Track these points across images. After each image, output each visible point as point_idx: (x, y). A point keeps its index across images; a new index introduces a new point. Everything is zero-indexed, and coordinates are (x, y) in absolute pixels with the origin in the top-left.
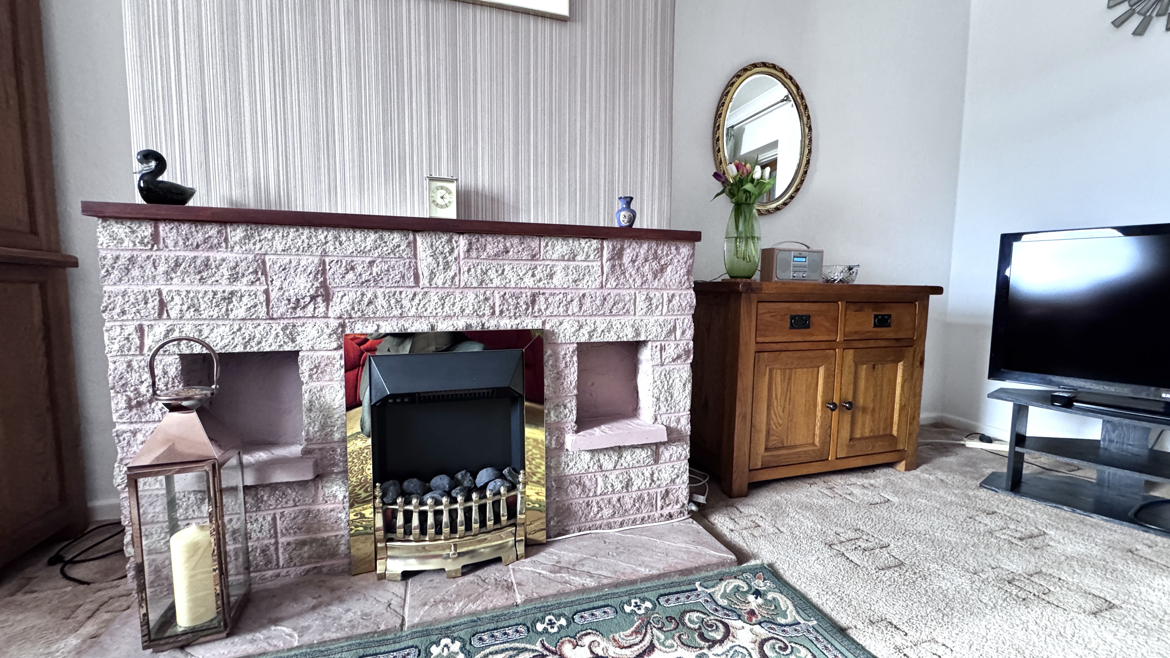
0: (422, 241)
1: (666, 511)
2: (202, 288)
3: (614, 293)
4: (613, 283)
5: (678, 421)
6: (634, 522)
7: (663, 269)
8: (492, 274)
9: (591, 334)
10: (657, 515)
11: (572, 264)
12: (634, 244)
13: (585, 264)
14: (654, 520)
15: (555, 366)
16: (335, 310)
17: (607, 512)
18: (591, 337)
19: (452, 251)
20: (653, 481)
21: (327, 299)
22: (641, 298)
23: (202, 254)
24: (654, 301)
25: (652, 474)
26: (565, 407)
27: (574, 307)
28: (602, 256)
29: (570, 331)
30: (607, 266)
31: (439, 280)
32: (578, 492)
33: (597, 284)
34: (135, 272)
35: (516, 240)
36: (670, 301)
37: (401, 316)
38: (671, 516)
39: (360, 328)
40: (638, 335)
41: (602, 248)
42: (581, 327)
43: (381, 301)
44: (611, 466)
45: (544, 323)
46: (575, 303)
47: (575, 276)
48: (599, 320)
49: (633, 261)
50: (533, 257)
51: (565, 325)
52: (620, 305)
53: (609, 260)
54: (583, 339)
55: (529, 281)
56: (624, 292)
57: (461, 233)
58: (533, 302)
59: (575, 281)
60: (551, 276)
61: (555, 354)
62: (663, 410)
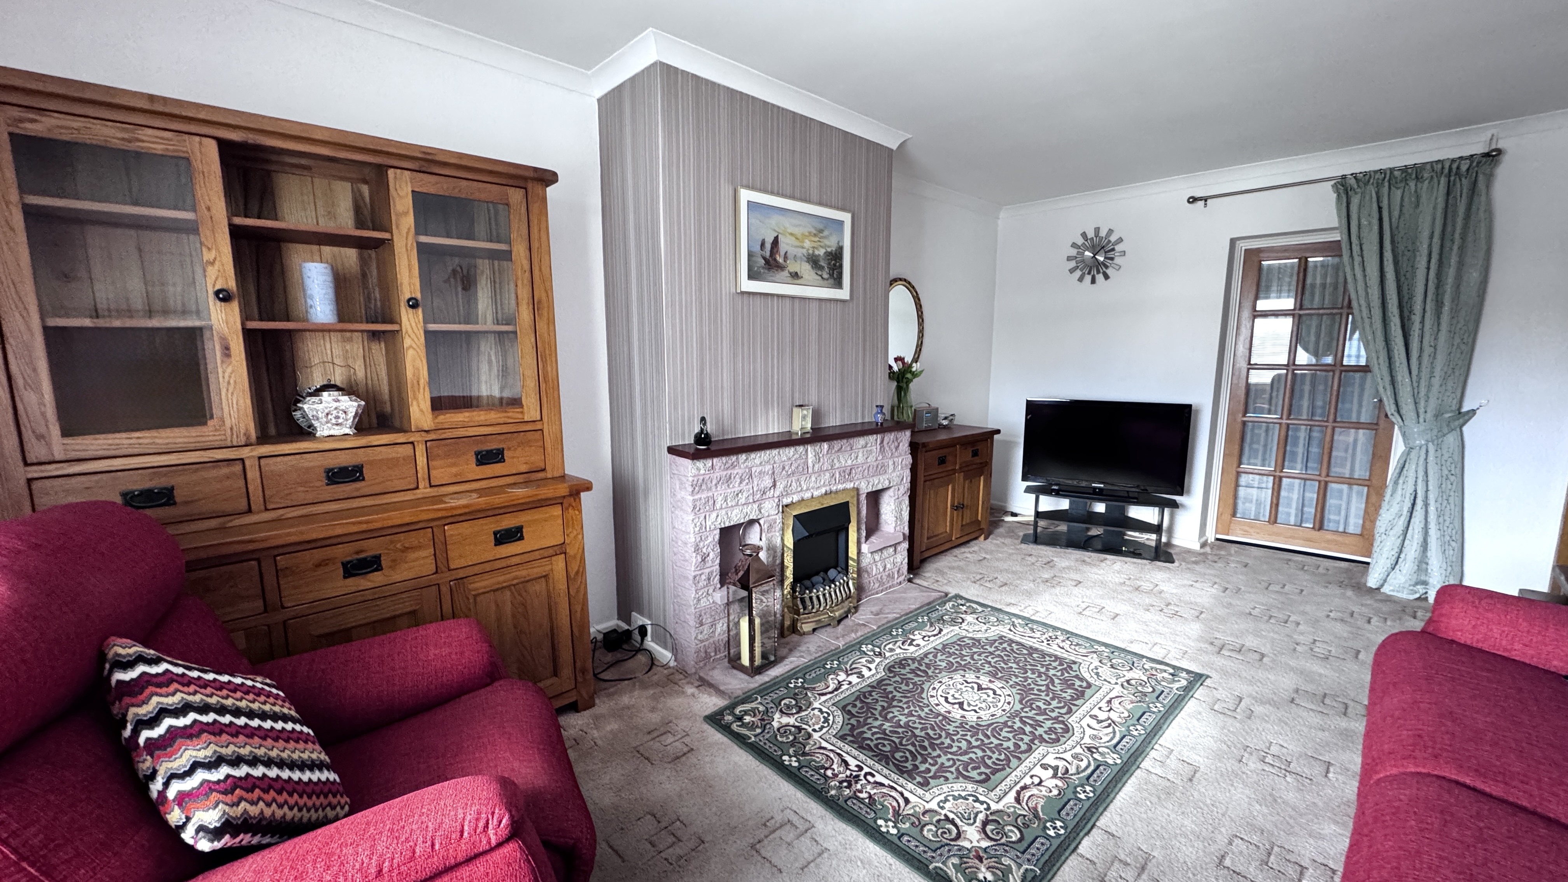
0: (811, 447)
1: (899, 581)
2: (729, 491)
3: (880, 462)
4: (880, 457)
5: (904, 529)
6: (887, 588)
7: (899, 445)
8: (836, 461)
9: (872, 486)
10: (895, 583)
11: (865, 450)
12: (889, 434)
13: (871, 448)
14: (894, 586)
16: (777, 492)
17: (877, 585)
18: (873, 488)
19: (821, 451)
20: (894, 564)
21: (775, 487)
22: (891, 463)
23: (729, 472)
24: (896, 464)
25: (894, 560)
26: (862, 529)
27: (866, 474)
28: (877, 442)
29: (864, 487)
30: (878, 448)
31: (816, 469)
32: (866, 576)
33: (875, 459)
34: (704, 487)
35: (845, 441)
36: (902, 463)
37: (801, 490)
38: (901, 583)
39: (788, 501)
40: (891, 483)
41: (877, 438)
42: (868, 484)
44: (878, 559)
45: (854, 484)
46: (866, 471)
47: (867, 456)
48: (875, 478)
49: (888, 443)
50: (851, 449)
51: (863, 484)
52: (884, 469)
53: (879, 444)
54: (870, 490)
55: (849, 462)
56: (885, 461)
57: (824, 441)
58: (851, 473)
59: (866, 459)
60: (858, 457)
61: (859, 501)
62: (898, 524)
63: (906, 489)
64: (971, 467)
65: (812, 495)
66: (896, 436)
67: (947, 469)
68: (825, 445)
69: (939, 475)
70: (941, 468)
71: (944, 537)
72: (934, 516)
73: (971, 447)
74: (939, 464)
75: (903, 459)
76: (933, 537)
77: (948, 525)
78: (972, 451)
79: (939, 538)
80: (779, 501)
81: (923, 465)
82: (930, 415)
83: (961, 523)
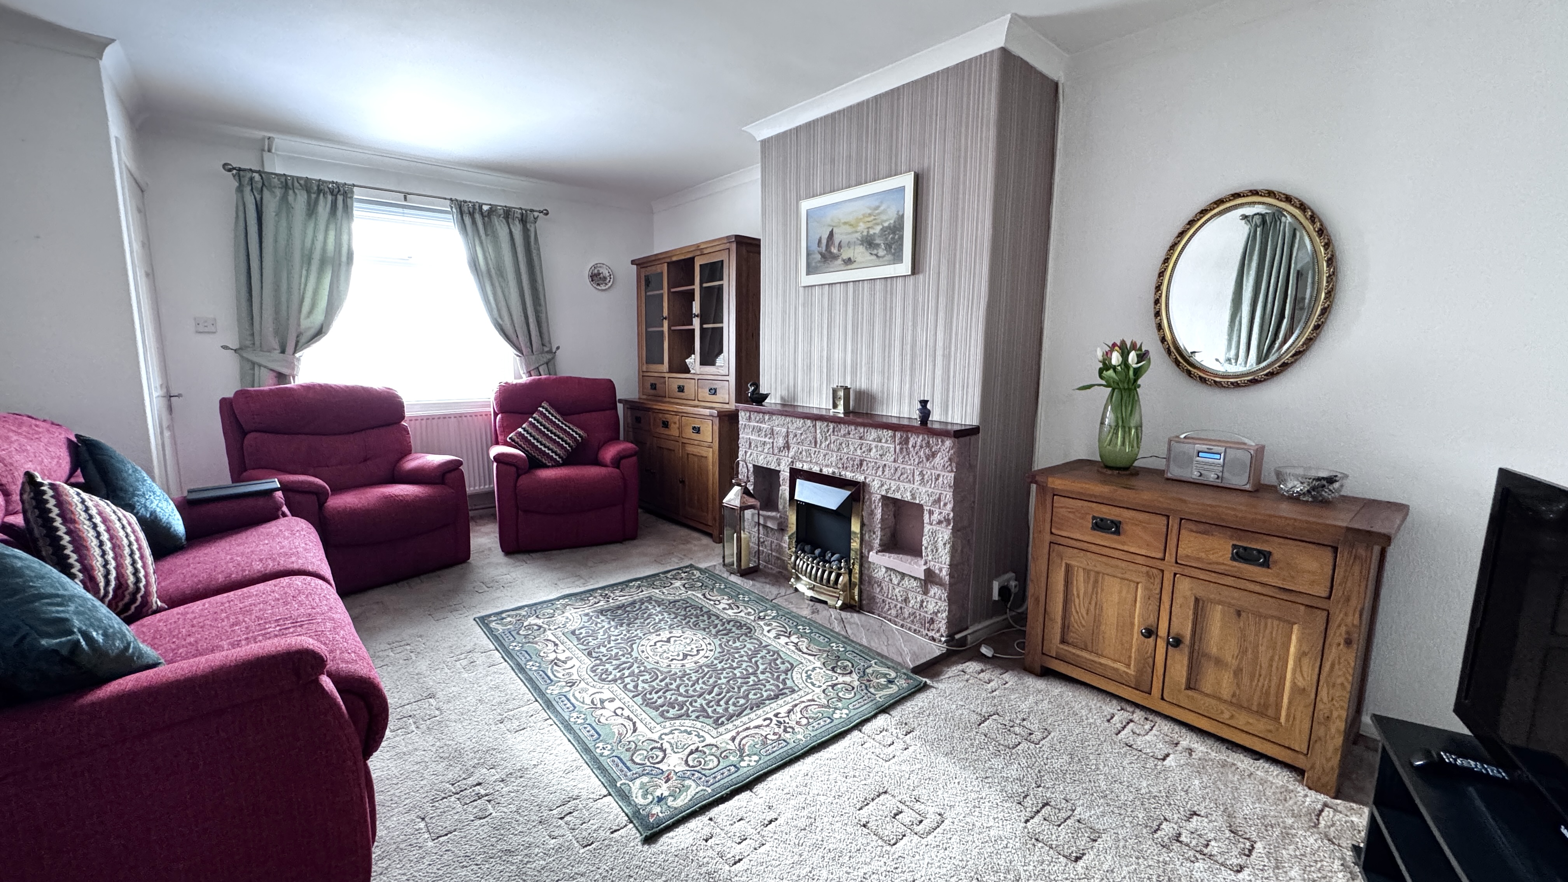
0: (818, 424)
1: (930, 634)
2: (759, 439)
3: (902, 466)
4: (900, 460)
5: (941, 570)
6: (910, 629)
7: (934, 455)
8: (844, 445)
9: (887, 491)
10: (924, 633)
11: (880, 444)
12: (914, 436)
13: (886, 445)
14: (922, 636)
15: (870, 506)
16: (792, 454)
17: (894, 612)
18: (887, 492)
19: (828, 431)
20: (921, 606)
21: (788, 449)
25: (922, 602)
26: (874, 533)
27: (880, 472)
28: (895, 441)
29: (877, 486)
30: (898, 447)
31: (823, 446)
32: (878, 590)
33: (892, 458)
35: (853, 428)
36: (937, 479)
38: (934, 639)
39: (799, 466)
40: (914, 498)
41: (895, 435)
42: (882, 485)
43: (804, 453)
44: (896, 583)
45: (865, 478)
46: (881, 469)
47: (881, 452)
48: (893, 483)
49: (914, 447)
50: (861, 438)
51: (876, 482)
52: (905, 476)
53: (900, 443)
54: (884, 493)
55: (859, 452)
56: (908, 467)
57: (838, 423)
58: (861, 465)
59: (881, 455)
60: (870, 450)
61: (870, 499)
62: (930, 558)
63: (941, 518)
64: (1229, 581)
65: (821, 470)
66: (928, 442)
67: (1126, 548)
68: (831, 426)
69: (1093, 548)
70: (1101, 538)
71: (1116, 670)
72: (1085, 615)
73: (1231, 538)
74: (1093, 528)
75: (939, 475)
76: (1082, 649)
77: (1133, 655)
78: (1234, 546)
79: (1101, 664)
80: (792, 462)
81: (1048, 515)
82: (1218, 456)
83: (1184, 680)
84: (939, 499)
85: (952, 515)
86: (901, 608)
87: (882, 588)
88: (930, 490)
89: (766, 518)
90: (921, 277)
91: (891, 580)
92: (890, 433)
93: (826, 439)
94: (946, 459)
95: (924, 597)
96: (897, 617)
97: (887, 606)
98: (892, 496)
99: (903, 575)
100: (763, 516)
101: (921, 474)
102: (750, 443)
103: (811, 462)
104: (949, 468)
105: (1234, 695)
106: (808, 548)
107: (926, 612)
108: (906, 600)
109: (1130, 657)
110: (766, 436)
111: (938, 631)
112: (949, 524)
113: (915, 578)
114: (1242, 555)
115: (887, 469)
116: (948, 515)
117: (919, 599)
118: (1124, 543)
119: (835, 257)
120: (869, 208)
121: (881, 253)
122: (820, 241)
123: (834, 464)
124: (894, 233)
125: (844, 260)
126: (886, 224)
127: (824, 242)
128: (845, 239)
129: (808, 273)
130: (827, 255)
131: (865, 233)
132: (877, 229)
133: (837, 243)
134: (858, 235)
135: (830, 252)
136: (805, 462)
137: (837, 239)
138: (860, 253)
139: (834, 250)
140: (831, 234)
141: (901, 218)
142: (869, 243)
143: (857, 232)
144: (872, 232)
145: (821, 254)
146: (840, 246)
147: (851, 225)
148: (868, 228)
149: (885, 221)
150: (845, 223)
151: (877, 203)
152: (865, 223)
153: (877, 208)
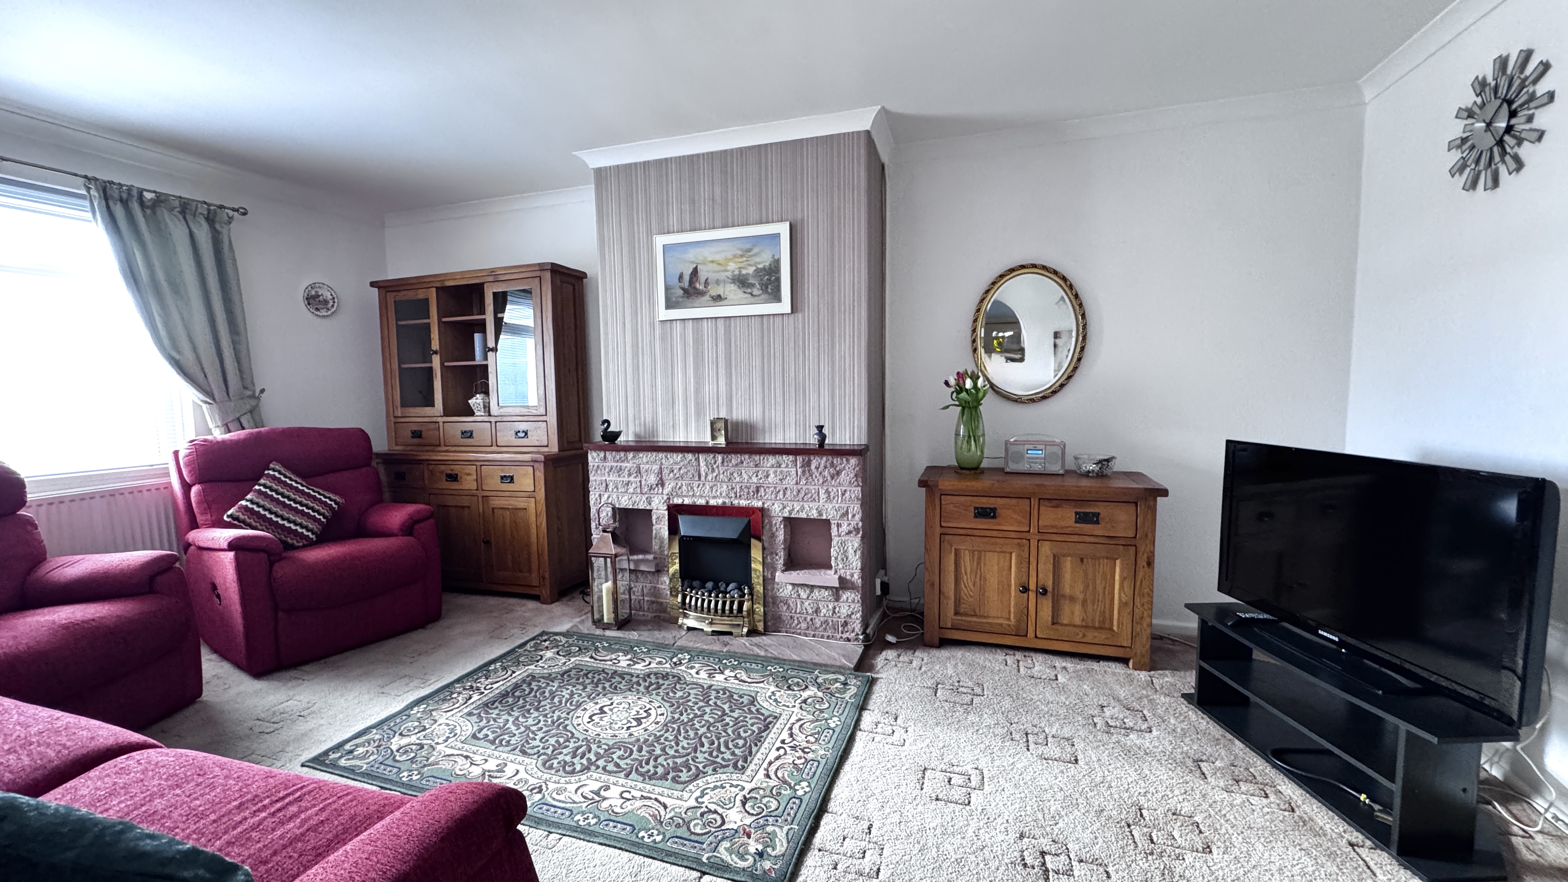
0: (702, 457)
1: (845, 636)
2: (619, 479)
3: (805, 488)
4: (803, 482)
5: (852, 575)
6: (822, 637)
7: (838, 473)
8: (735, 475)
9: (790, 512)
10: (838, 637)
11: (779, 470)
12: (817, 458)
13: (786, 470)
14: (836, 640)
15: (770, 529)
16: (666, 491)
18: (790, 514)
19: (715, 463)
20: (834, 612)
21: (663, 485)
22: (822, 492)
23: (619, 464)
24: (832, 494)
25: (834, 608)
26: (777, 554)
27: (781, 495)
28: (796, 465)
29: (778, 510)
30: (800, 471)
31: (710, 478)
32: (785, 608)
33: (794, 481)
34: (599, 472)
35: (747, 456)
36: (843, 495)
38: (848, 640)
39: (678, 501)
40: (821, 515)
41: (796, 460)
42: (784, 508)
43: (684, 488)
44: (805, 597)
45: (763, 504)
46: (781, 493)
47: (781, 477)
48: (795, 504)
49: (817, 468)
50: (756, 466)
51: (776, 505)
52: (809, 495)
53: (802, 466)
54: (786, 515)
55: (754, 479)
56: (812, 487)
57: (719, 453)
58: (758, 491)
59: (781, 480)
60: (767, 476)
61: (770, 523)
62: (841, 566)
63: (851, 528)
64: (1075, 538)
65: (707, 502)
66: (832, 462)
67: (1002, 528)
68: (720, 458)
69: (976, 532)
70: (983, 524)
71: (1001, 625)
72: (972, 588)
73: (1075, 507)
74: (976, 517)
75: (845, 491)
76: (972, 616)
77: (1012, 610)
78: (1076, 513)
79: (988, 623)
80: (669, 499)
81: (938, 510)
82: (1040, 452)
83: (1050, 619)
84: (847, 512)
85: (860, 524)
86: (811, 620)
87: (789, 605)
88: (837, 506)
89: (637, 562)
90: (800, 315)
91: (799, 595)
92: (791, 458)
93: (713, 471)
94: (852, 475)
95: (836, 604)
96: (808, 628)
97: (796, 622)
98: (796, 516)
99: (812, 587)
100: (633, 560)
101: (827, 492)
102: (607, 485)
103: (693, 495)
104: (856, 483)
105: (1083, 620)
106: (696, 583)
107: (839, 617)
108: (817, 611)
109: (1010, 612)
110: (630, 475)
111: (853, 631)
112: (858, 533)
113: (826, 588)
114: (1083, 518)
115: (788, 492)
116: (857, 524)
117: (831, 607)
118: (1000, 524)
119: (702, 294)
120: (741, 249)
121: (756, 292)
122: (681, 277)
123: (724, 494)
124: (770, 274)
125: (712, 297)
126: (760, 266)
127: (687, 278)
128: (712, 277)
129: (668, 307)
130: (691, 290)
131: (737, 273)
132: (751, 270)
133: (703, 280)
134: (729, 274)
135: (695, 288)
136: (685, 496)
137: (703, 275)
138: (731, 291)
139: (700, 287)
140: (695, 272)
141: (777, 262)
142: (742, 282)
143: (726, 271)
144: (744, 272)
145: (683, 289)
146: (706, 283)
147: (719, 264)
148: (740, 268)
149: (759, 263)
150: (712, 262)
151: (748, 246)
152: (735, 263)
153: (750, 250)
